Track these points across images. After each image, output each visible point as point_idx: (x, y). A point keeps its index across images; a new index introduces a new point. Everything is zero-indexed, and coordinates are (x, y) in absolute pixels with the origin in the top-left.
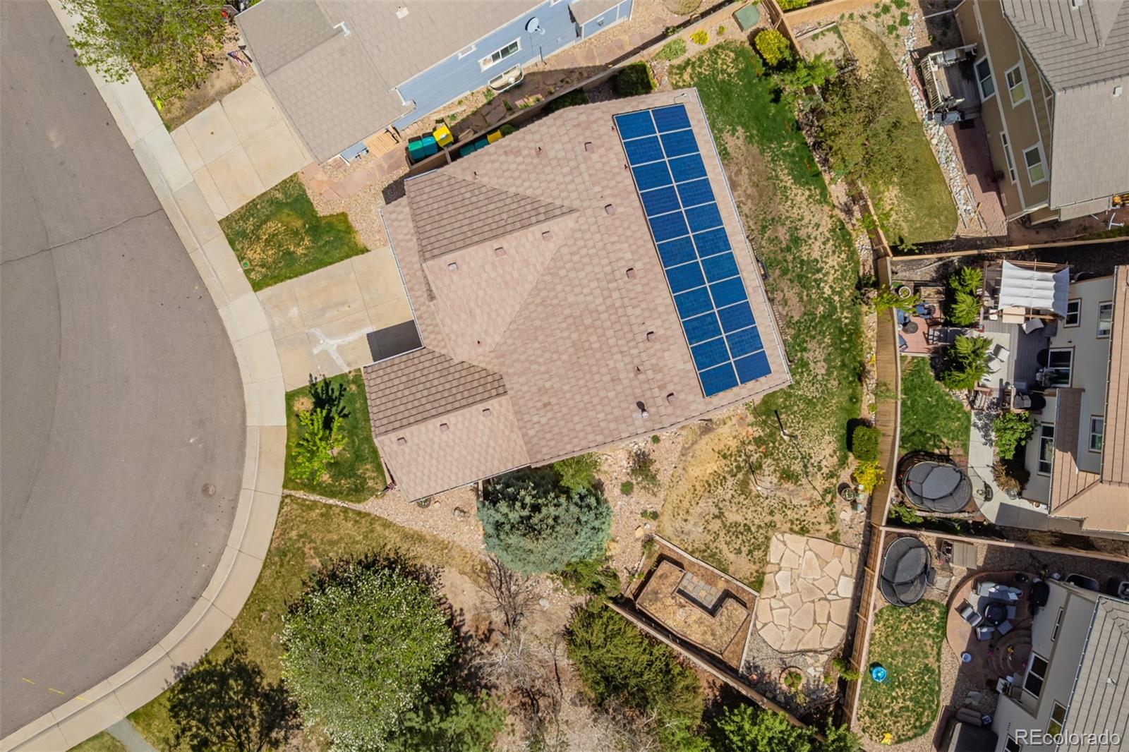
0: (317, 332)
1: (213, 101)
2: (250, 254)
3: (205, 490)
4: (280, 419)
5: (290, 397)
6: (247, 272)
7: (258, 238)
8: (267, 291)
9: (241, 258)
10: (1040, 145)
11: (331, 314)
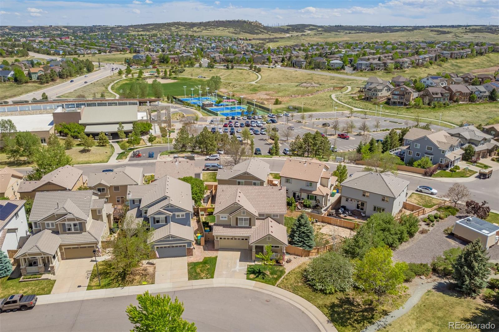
0: (233, 270)
1: (155, 273)
2: (202, 276)
3: (267, 301)
4: (254, 282)
6: (207, 278)
7: (199, 273)
8: (215, 276)
9: (202, 278)
10: (254, 181)
11: (229, 266)
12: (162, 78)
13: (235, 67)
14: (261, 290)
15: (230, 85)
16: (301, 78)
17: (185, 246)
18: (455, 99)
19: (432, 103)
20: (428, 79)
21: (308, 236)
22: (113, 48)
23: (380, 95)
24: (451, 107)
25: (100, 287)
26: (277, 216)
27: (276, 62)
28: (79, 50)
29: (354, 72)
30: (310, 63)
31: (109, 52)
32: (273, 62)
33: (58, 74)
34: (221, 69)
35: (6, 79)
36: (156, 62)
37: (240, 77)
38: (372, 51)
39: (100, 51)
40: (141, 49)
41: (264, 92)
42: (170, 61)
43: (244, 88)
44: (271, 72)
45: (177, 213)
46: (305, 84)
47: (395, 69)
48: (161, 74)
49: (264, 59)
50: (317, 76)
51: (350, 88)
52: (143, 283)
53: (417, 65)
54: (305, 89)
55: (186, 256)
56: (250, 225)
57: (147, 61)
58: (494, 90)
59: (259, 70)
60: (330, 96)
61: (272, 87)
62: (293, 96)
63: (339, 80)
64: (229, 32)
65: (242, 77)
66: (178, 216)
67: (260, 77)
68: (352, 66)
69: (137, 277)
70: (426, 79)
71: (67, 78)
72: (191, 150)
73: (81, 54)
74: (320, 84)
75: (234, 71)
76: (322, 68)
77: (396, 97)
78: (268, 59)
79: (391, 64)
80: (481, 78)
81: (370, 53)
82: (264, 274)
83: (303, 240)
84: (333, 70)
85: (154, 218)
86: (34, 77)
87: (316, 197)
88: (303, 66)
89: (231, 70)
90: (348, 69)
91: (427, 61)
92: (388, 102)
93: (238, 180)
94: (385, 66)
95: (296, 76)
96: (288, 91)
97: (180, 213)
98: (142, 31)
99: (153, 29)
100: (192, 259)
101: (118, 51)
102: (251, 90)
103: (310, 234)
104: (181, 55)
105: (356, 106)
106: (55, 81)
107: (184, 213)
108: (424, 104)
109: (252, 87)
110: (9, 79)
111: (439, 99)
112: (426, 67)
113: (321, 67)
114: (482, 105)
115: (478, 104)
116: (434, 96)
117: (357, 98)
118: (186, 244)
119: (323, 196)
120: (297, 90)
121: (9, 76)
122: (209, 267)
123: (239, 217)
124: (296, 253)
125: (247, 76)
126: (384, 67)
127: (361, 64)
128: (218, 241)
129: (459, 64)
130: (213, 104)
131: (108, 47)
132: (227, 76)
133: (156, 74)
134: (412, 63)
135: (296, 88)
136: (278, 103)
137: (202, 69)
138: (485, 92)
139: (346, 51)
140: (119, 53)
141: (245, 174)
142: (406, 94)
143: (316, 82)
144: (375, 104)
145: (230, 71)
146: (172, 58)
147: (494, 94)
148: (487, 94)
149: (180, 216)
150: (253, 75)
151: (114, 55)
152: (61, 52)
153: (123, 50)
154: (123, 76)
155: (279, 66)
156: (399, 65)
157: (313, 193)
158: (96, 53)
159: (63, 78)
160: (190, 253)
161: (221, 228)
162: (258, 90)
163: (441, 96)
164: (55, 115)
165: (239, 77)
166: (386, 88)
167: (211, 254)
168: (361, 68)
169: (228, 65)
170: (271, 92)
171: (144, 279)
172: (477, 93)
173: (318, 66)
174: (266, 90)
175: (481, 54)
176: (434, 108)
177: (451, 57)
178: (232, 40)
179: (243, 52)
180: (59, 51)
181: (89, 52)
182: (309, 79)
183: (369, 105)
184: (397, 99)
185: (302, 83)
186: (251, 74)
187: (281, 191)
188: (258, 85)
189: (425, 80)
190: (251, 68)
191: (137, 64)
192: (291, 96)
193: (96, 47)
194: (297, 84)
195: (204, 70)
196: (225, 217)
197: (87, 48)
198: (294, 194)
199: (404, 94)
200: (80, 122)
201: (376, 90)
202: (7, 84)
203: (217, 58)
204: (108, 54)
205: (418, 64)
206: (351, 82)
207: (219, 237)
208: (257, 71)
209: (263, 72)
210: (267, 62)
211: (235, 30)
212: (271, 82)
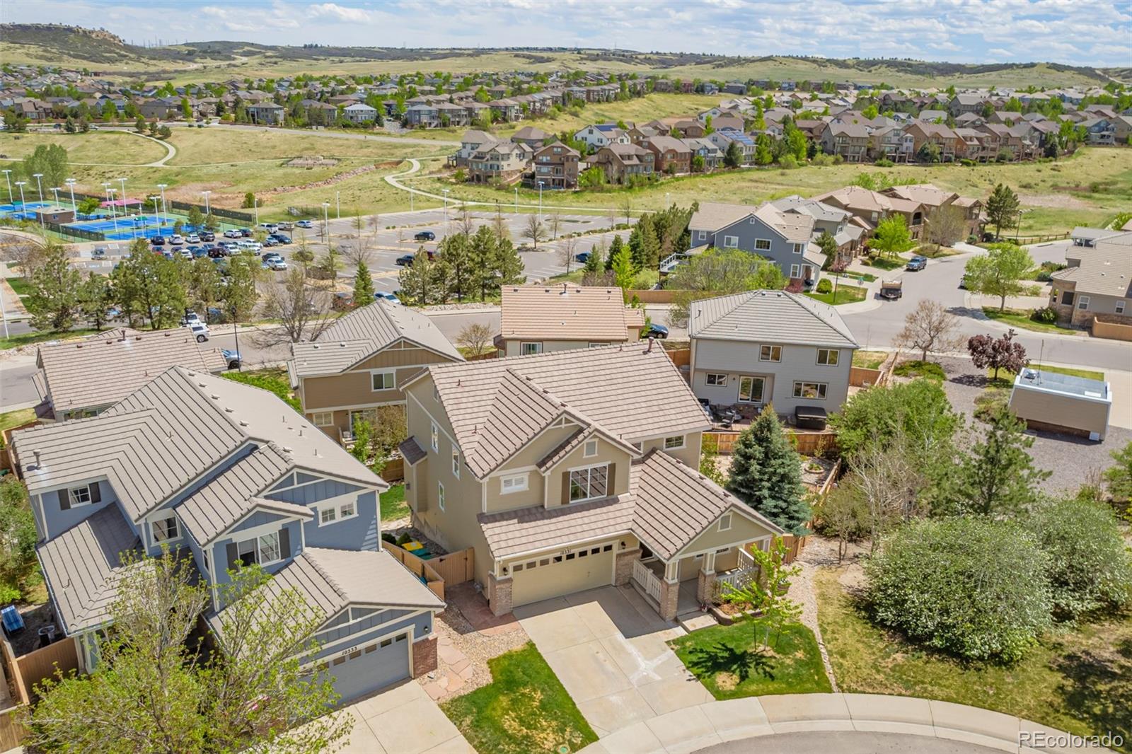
0: (634, 678)
2: (548, 745)
4: (754, 704)
6: (576, 747)
7: (527, 737)
8: (594, 724)
11: (609, 667)
13: (91, 129)
14: (806, 727)
15: (91, 172)
16: (284, 147)
17: (404, 637)
18: (666, 166)
19: (626, 176)
20: (591, 132)
23: (506, 168)
24: (662, 184)
26: (679, 441)
27: (203, 115)
29: (405, 131)
30: (294, 114)
32: (195, 114)
34: (50, 133)
37: (113, 152)
38: (427, 88)
41: (199, 185)
43: (135, 178)
44: (200, 137)
45: (322, 505)
46: (300, 161)
47: (492, 122)
49: (170, 107)
50: (325, 141)
51: (417, 165)
53: (534, 114)
54: (305, 171)
55: (407, 679)
56: (611, 492)
58: (732, 146)
59: (166, 134)
60: (383, 179)
61: (215, 171)
62: (279, 189)
63: (382, 148)
64: (28, 55)
65: (122, 152)
66: (329, 514)
67: (172, 151)
68: (397, 117)
70: (587, 130)
72: (92, 325)
74: (339, 160)
75: (92, 137)
76: (328, 125)
77: (545, 169)
78: (179, 107)
79: (483, 111)
80: (682, 129)
81: (423, 93)
82: (759, 659)
83: (784, 505)
84: (356, 127)
85: (231, 547)
88: (281, 119)
89: (83, 135)
90: (390, 126)
91: (548, 106)
92: (529, 182)
93: (374, 372)
94: (470, 115)
95: (271, 144)
96: (263, 177)
97: (335, 503)
100: (443, 682)
105: (458, 196)
107: (351, 499)
108: (609, 182)
109: (157, 175)
111: (635, 168)
112: (552, 118)
113: (326, 121)
114: (718, 177)
115: (709, 176)
116: (626, 162)
117: (453, 180)
118: (410, 629)
120: (284, 174)
122: (538, 695)
123: (574, 470)
125: (134, 149)
126: (469, 119)
127: (419, 111)
128: (510, 580)
129: (606, 114)
130: (71, 214)
134: (524, 110)
135: (281, 171)
136: (255, 204)
138: (715, 151)
139: (365, 90)
141: (399, 344)
142: (567, 161)
143: (325, 154)
144: (499, 188)
145: (79, 139)
147: (734, 154)
148: (720, 154)
149: (338, 513)
150: (152, 147)
155: (215, 123)
156: (499, 114)
160: (425, 659)
161: (513, 525)
162: (177, 182)
163: (638, 162)
166: (516, 151)
168: (419, 121)
169: (68, 124)
170: (215, 184)
172: (702, 152)
173: (316, 120)
174: (198, 179)
175: (637, 94)
176: (631, 188)
177: (588, 98)
178: (46, 73)
179: (98, 95)
182: (307, 149)
183: (490, 192)
184: (548, 174)
185: (292, 159)
186: (146, 145)
187: (651, 355)
188: (175, 168)
189: (585, 133)
190: (140, 128)
192: (275, 190)
194: (279, 162)
196: (520, 481)
199: (560, 163)
201: (496, 157)
203: (28, 108)
205: (534, 111)
206: (411, 150)
207: (510, 567)
208: (159, 136)
209: (177, 136)
210: (178, 115)
211: (44, 51)
212: (208, 161)
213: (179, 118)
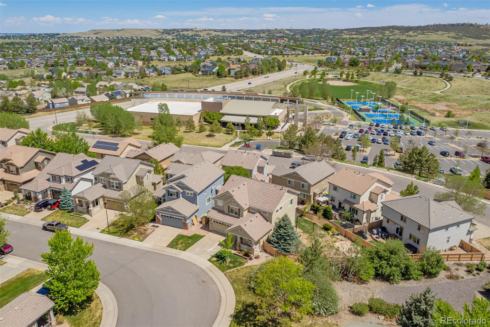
0: (205, 249)
1: (150, 234)
2: (178, 247)
3: (203, 282)
4: (210, 264)
5: (209, 260)
6: (180, 250)
7: (178, 244)
8: (187, 250)
9: (176, 248)
10: (302, 183)
11: (206, 246)
12: (344, 81)
13: (424, 74)
17: (182, 219)
21: (285, 240)
22: (316, 50)
25: (109, 233)
26: (266, 213)
27: (479, 71)
28: (285, 51)
31: (312, 54)
32: (475, 70)
33: (251, 71)
34: (409, 75)
35: (212, 73)
36: (346, 65)
39: (304, 52)
40: (342, 52)
41: (447, 103)
42: (361, 64)
43: (424, 97)
45: (187, 191)
48: (344, 76)
52: (136, 239)
55: (182, 229)
56: (239, 215)
57: (337, 63)
59: (450, 79)
61: (458, 98)
62: (479, 110)
64: (449, 37)
65: (428, 85)
67: (449, 85)
69: (136, 234)
71: (258, 74)
72: (298, 148)
73: (286, 55)
75: (422, 78)
78: (468, 67)
82: (224, 261)
85: (169, 191)
86: (233, 73)
87: (357, 211)
89: (419, 77)
93: (289, 179)
98: (355, 34)
99: (366, 33)
100: (185, 232)
101: (320, 53)
102: (431, 100)
103: (288, 238)
104: (373, 59)
106: (248, 77)
107: (192, 192)
109: (434, 96)
110: (213, 73)
119: (364, 212)
121: (214, 70)
122: (190, 241)
123: (230, 206)
124: (272, 253)
125: (435, 84)
128: (212, 223)
130: (370, 109)
131: (312, 49)
132: (411, 83)
133: (339, 77)
135: (487, 102)
136: (451, 116)
137: (388, 74)
140: (321, 55)
141: (294, 174)
145: (416, 78)
146: (363, 61)
149: (189, 194)
150: (441, 84)
151: (315, 56)
152: (270, 52)
153: (326, 52)
154: (307, 77)
155: (478, 76)
157: (355, 206)
158: (299, 54)
159: (256, 75)
160: (185, 226)
161: (216, 212)
162: (439, 100)
164: (203, 103)
165: (424, 85)
167: (202, 232)
169: (416, 71)
170: (454, 104)
171: (139, 236)
174: (449, 101)
179: (444, 59)
180: (268, 51)
181: (294, 52)
187: (281, 191)
188: (442, 94)
190: (442, 76)
191: (327, 66)
192: (477, 110)
193: (301, 49)
195: (389, 75)
197: (294, 50)
198: (340, 204)
200: (221, 111)
202: (212, 77)
203: (411, 64)
204: (310, 55)
207: (213, 220)
208: (448, 80)
209: (455, 81)
210: (465, 70)
211: (456, 35)
212: (460, 93)
213: (466, 72)
